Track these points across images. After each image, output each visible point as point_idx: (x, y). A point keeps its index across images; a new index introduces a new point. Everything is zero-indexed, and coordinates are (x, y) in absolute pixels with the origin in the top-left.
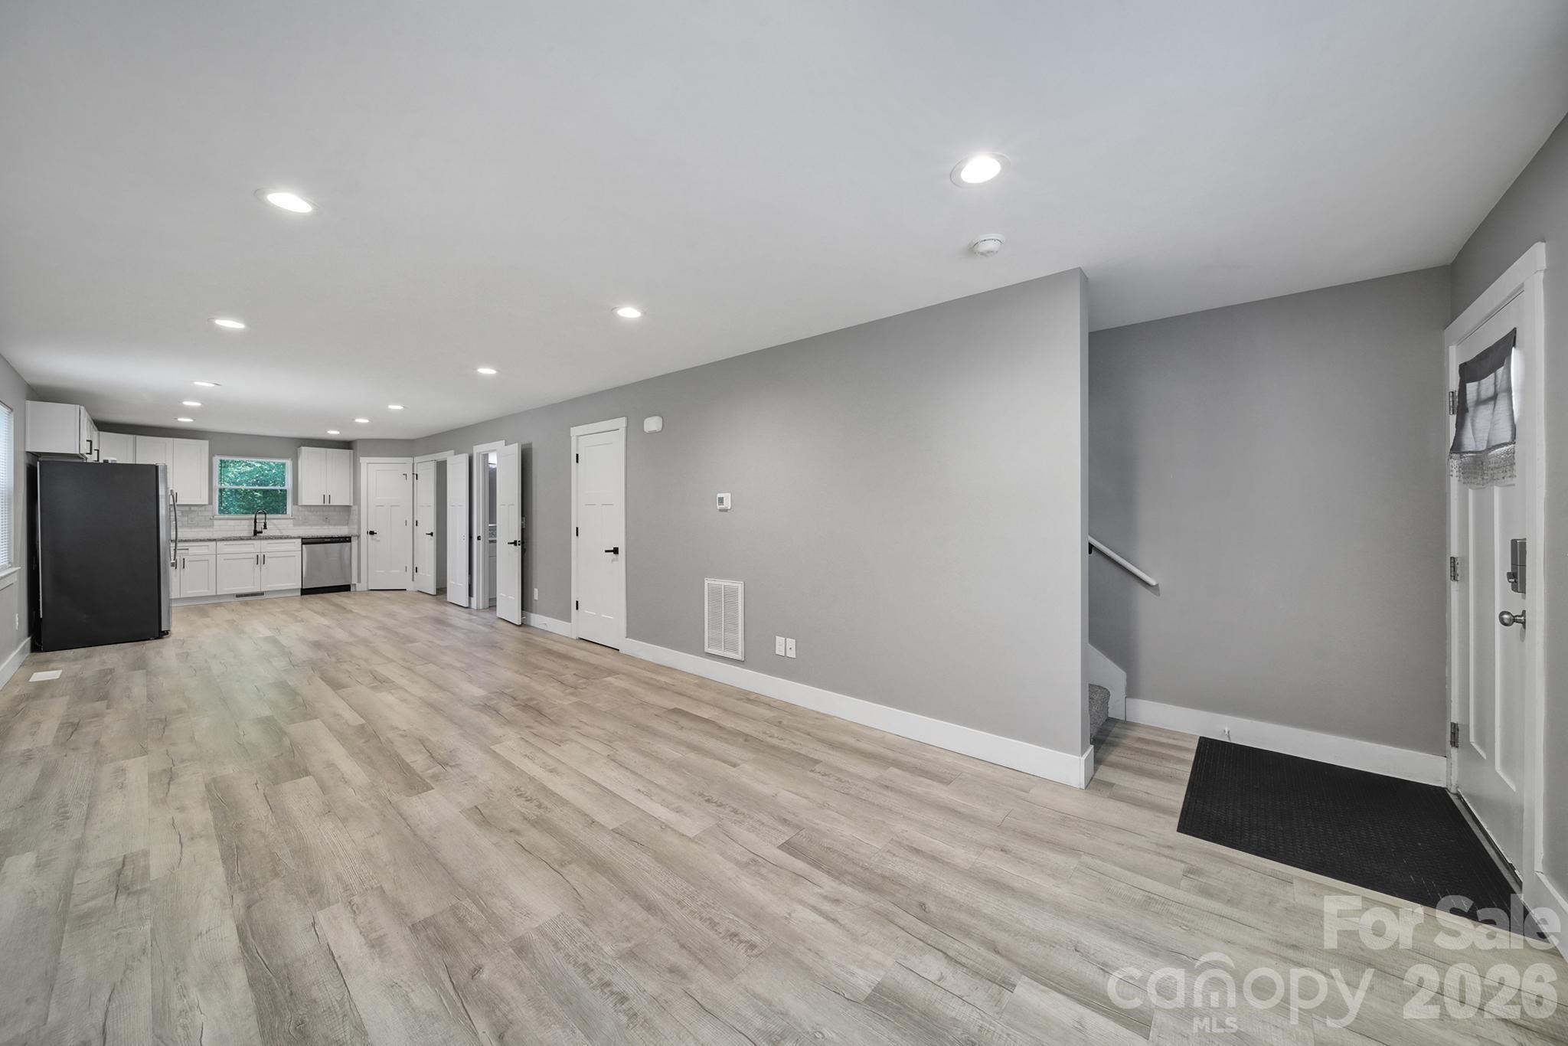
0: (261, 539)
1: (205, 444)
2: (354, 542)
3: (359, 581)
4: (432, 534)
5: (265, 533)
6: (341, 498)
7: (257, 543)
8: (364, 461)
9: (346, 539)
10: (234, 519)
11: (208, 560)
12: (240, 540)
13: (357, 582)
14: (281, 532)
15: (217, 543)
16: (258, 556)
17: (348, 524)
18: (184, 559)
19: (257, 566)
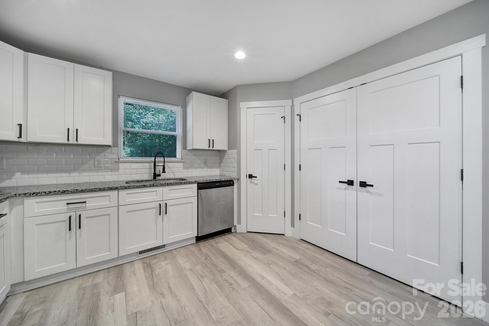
0: (162, 185)
2: (235, 187)
3: (239, 223)
5: (163, 176)
7: (159, 190)
9: (230, 183)
10: (137, 162)
11: (110, 214)
12: (142, 187)
13: (237, 224)
14: (174, 175)
15: (119, 192)
16: (160, 205)
17: (219, 167)
18: (80, 216)
19: (160, 216)
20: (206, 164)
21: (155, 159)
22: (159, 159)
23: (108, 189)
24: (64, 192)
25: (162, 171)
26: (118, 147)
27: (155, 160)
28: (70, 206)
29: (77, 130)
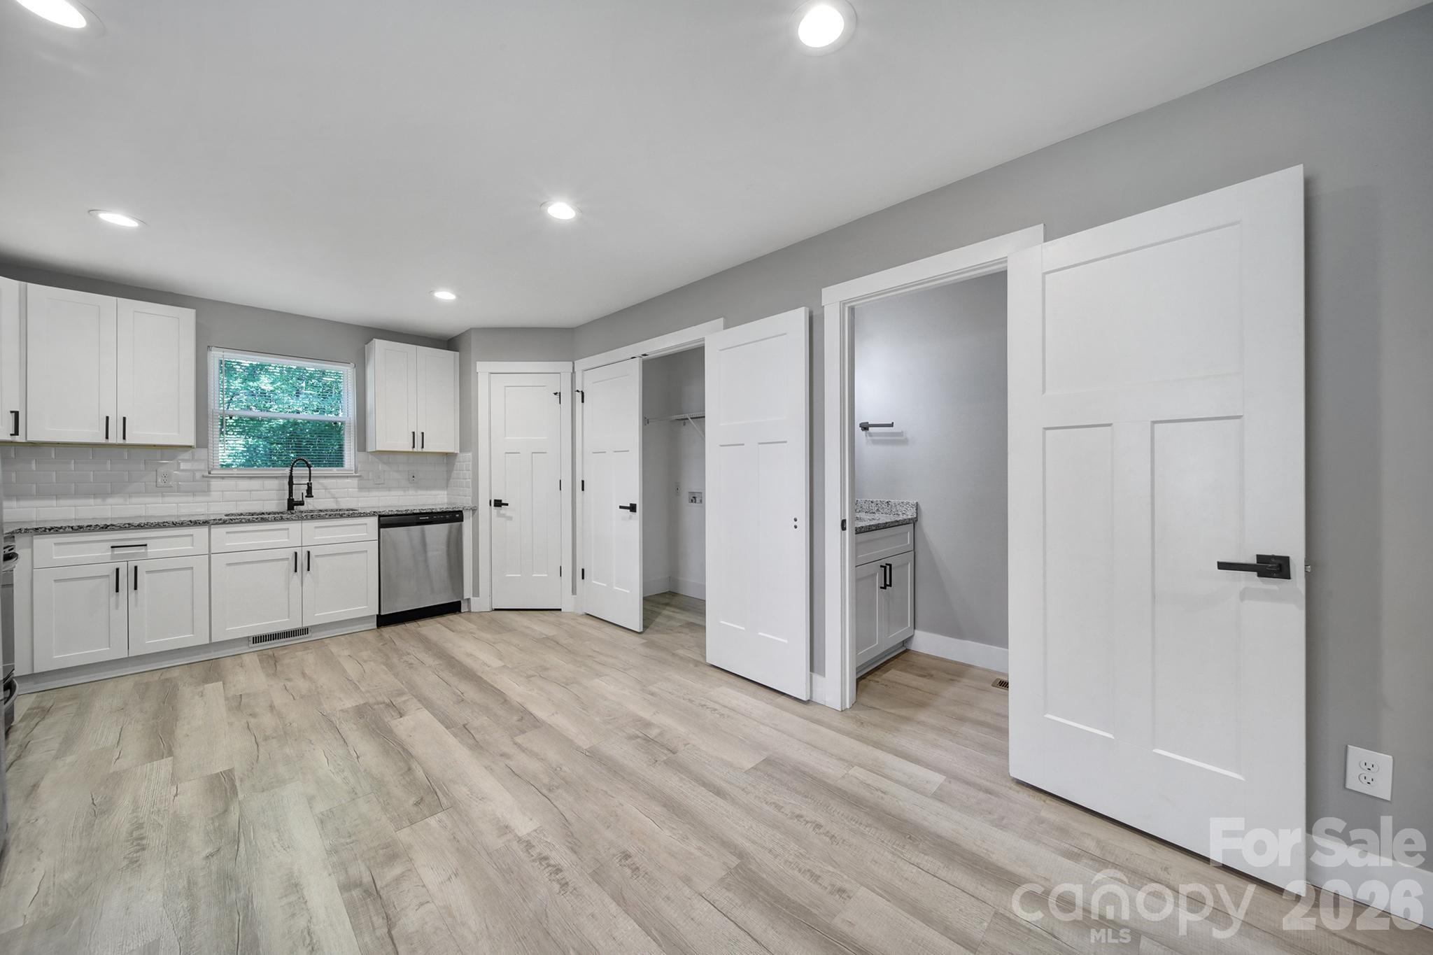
0: (301, 519)
1: (187, 316)
2: (467, 524)
3: (476, 592)
4: (633, 508)
5: (310, 504)
6: (442, 439)
7: (294, 527)
8: (483, 369)
9: (453, 516)
10: (251, 478)
11: (192, 568)
12: (259, 522)
13: (473, 596)
14: (337, 502)
15: (212, 530)
16: (296, 553)
17: (447, 487)
18: (136, 568)
19: (295, 574)
20: (414, 481)
21: (291, 471)
22: (300, 471)
23: (189, 523)
24: (106, 528)
25: (305, 494)
26: (207, 447)
27: (291, 473)
28: (117, 551)
29: (124, 419)
